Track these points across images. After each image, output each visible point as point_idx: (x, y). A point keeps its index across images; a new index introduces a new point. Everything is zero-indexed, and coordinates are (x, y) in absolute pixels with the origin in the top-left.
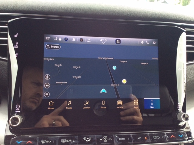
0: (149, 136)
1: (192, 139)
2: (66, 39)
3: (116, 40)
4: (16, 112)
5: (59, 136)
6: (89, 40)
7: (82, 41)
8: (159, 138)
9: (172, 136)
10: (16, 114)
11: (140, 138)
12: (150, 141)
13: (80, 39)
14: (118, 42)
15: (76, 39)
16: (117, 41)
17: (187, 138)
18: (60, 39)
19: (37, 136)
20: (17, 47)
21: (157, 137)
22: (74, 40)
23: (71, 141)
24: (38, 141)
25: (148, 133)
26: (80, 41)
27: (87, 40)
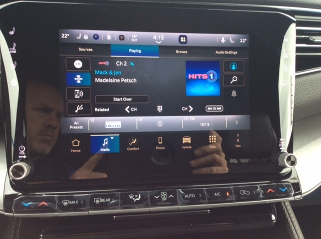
0: (233, 190)
1: (300, 194)
2: (96, 36)
3: (180, 36)
4: (20, 157)
5: (91, 193)
6: (134, 38)
7: (123, 39)
8: (248, 193)
9: (270, 190)
10: (20, 161)
11: (218, 194)
12: (234, 198)
13: (120, 36)
14: (183, 40)
15: (113, 37)
16: (182, 38)
17: (293, 193)
18: (86, 38)
19: (55, 194)
20: (15, 52)
21: (246, 192)
22: (109, 38)
23: (109, 200)
24: (57, 202)
25: (231, 186)
26: (120, 39)
27: (131, 38)
